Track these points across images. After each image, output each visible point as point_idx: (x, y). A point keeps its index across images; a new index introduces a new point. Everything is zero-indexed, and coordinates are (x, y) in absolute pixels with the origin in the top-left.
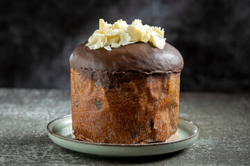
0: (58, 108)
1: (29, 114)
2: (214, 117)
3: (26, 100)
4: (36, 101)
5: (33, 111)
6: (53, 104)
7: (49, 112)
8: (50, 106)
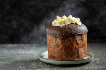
0: (38, 50)
1: (28, 52)
2: (98, 51)
3: (25, 48)
4: (29, 48)
5: (29, 51)
6: (36, 49)
7: (36, 52)
8: (35, 49)
